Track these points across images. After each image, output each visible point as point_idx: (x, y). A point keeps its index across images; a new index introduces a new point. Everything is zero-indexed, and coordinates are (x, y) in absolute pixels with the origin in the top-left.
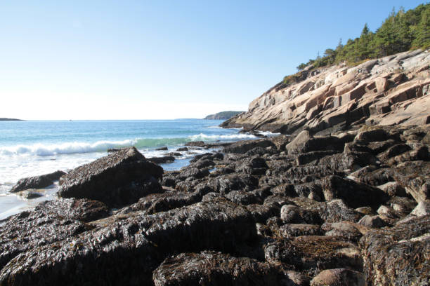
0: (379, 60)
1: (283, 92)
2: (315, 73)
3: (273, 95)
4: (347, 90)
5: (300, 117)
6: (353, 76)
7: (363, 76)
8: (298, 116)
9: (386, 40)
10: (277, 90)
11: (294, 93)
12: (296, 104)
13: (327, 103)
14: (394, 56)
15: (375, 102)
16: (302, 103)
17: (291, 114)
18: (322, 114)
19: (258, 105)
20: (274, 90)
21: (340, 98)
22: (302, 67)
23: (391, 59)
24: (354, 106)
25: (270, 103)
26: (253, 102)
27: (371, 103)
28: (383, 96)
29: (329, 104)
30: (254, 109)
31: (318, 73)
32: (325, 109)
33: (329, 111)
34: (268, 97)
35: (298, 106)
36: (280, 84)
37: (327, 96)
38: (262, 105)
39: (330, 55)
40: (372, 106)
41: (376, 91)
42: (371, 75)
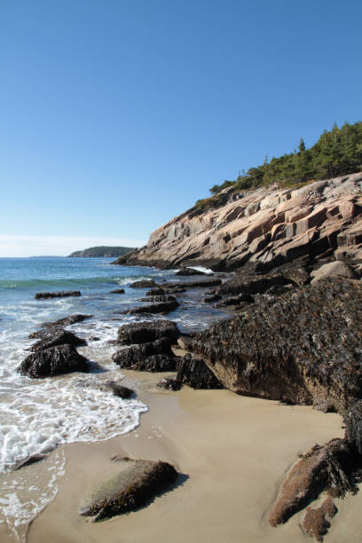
0: (329, 181)
1: (201, 220)
2: (237, 197)
3: (186, 223)
4: (302, 216)
5: (239, 250)
6: (304, 199)
7: (317, 200)
8: (235, 249)
9: (334, 158)
10: (191, 217)
11: (219, 220)
12: (231, 233)
13: (276, 232)
14: (346, 177)
15: (344, 230)
16: (240, 232)
17: (225, 247)
18: (272, 246)
19: (164, 237)
20: (187, 217)
21: (295, 226)
22: (215, 189)
23: (343, 181)
24: (316, 235)
25: (184, 233)
26: (156, 233)
27: (338, 232)
28: (350, 223)
29: (280, 233)
30: (159, 241)
31: (241, 197)
32: (274, 239)
33: (281, 242)
34: (179, 225)
35: (234, 237)
36: (193, 209)
37: (275, 224)
38: (171, 237)
39: (254, 176)
40: (340, 235)
41: (340, 217)
42: (325, 198)
